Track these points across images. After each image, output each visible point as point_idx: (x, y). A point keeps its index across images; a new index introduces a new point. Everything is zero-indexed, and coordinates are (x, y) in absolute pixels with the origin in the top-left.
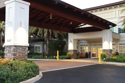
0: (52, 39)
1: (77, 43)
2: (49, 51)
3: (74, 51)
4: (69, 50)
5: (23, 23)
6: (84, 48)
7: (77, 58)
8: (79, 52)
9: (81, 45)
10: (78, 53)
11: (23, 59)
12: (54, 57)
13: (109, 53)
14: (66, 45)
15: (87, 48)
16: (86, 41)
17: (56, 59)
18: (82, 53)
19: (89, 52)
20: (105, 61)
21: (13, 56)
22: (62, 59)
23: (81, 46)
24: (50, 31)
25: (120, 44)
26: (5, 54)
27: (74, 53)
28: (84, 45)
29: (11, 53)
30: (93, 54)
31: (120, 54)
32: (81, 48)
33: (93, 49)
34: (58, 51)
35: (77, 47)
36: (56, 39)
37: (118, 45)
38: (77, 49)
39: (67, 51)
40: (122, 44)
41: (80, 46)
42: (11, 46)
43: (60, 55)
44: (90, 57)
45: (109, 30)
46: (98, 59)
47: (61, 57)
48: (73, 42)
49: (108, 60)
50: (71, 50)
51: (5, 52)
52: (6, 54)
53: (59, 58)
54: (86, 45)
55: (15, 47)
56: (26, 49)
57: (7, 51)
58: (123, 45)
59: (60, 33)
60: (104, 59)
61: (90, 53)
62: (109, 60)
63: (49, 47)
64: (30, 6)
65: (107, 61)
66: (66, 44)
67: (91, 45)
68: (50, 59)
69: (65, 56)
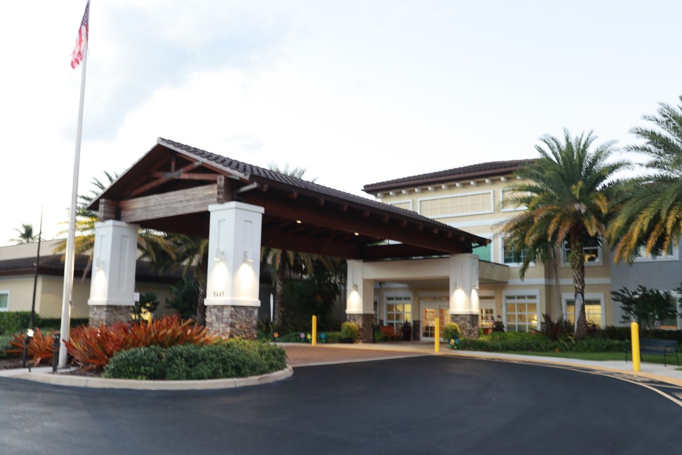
0: (292, 274)
1: (375, 290)
2: (283, 318)
3: (366, 317)
4: (350, 315)
5: (249, 255)
6: (400, 308)
7: (374, 341)
8: (381, 321)
9: (389, 299)
10: (378, 322)
11: (248, 335)
12: (303, 335)
13: (468, 324)
14: (337, 297)
15: (408, 308)
16: (405, 286)
17: (307, 341)
18: (392, 325)
19: (415, 322)
20: (453, 348)
21: (228, 330)
22: (327, 342)
23: (390, 302)
24: (291, 254)
25: (509, 298)
26: (207, 324)
27: (364, 325)
28: (400, 299)
29: (224, 320)
30: (427, 328)
31: (511, 328)
32: (390, 307)
33: (428, 310)
34: (314, 318)
35: (375, 303)
36: (304, 277)
37: (504, 298)
38: (373, 312)
39: (344, 317)
40: (512, 298)
41: (386, 302)
42: (223, 306)
43: (319, 329)
44: (417, 338)
45: (468, 255)
46: (433, 343)
47: (323, 335)
48: (361, 287)
49: (461, 346)
50: (353, 315)
51: (208, 320)
52: (211, 324)
53: (319, 340)
54: (405, 299)
55: (233, 309)
56: (253, 312)
57: (214, 318)
58: (516, 301)
59: (321, 259)
60: (453, 341)
61: (417, 323)
62: (464, 346)
63: (282, 304)
64: (263, 214)
65: (458, 349)
66: (339, 292)
67: (420, 298)
68: (288, 341)
69: (338, 334)
